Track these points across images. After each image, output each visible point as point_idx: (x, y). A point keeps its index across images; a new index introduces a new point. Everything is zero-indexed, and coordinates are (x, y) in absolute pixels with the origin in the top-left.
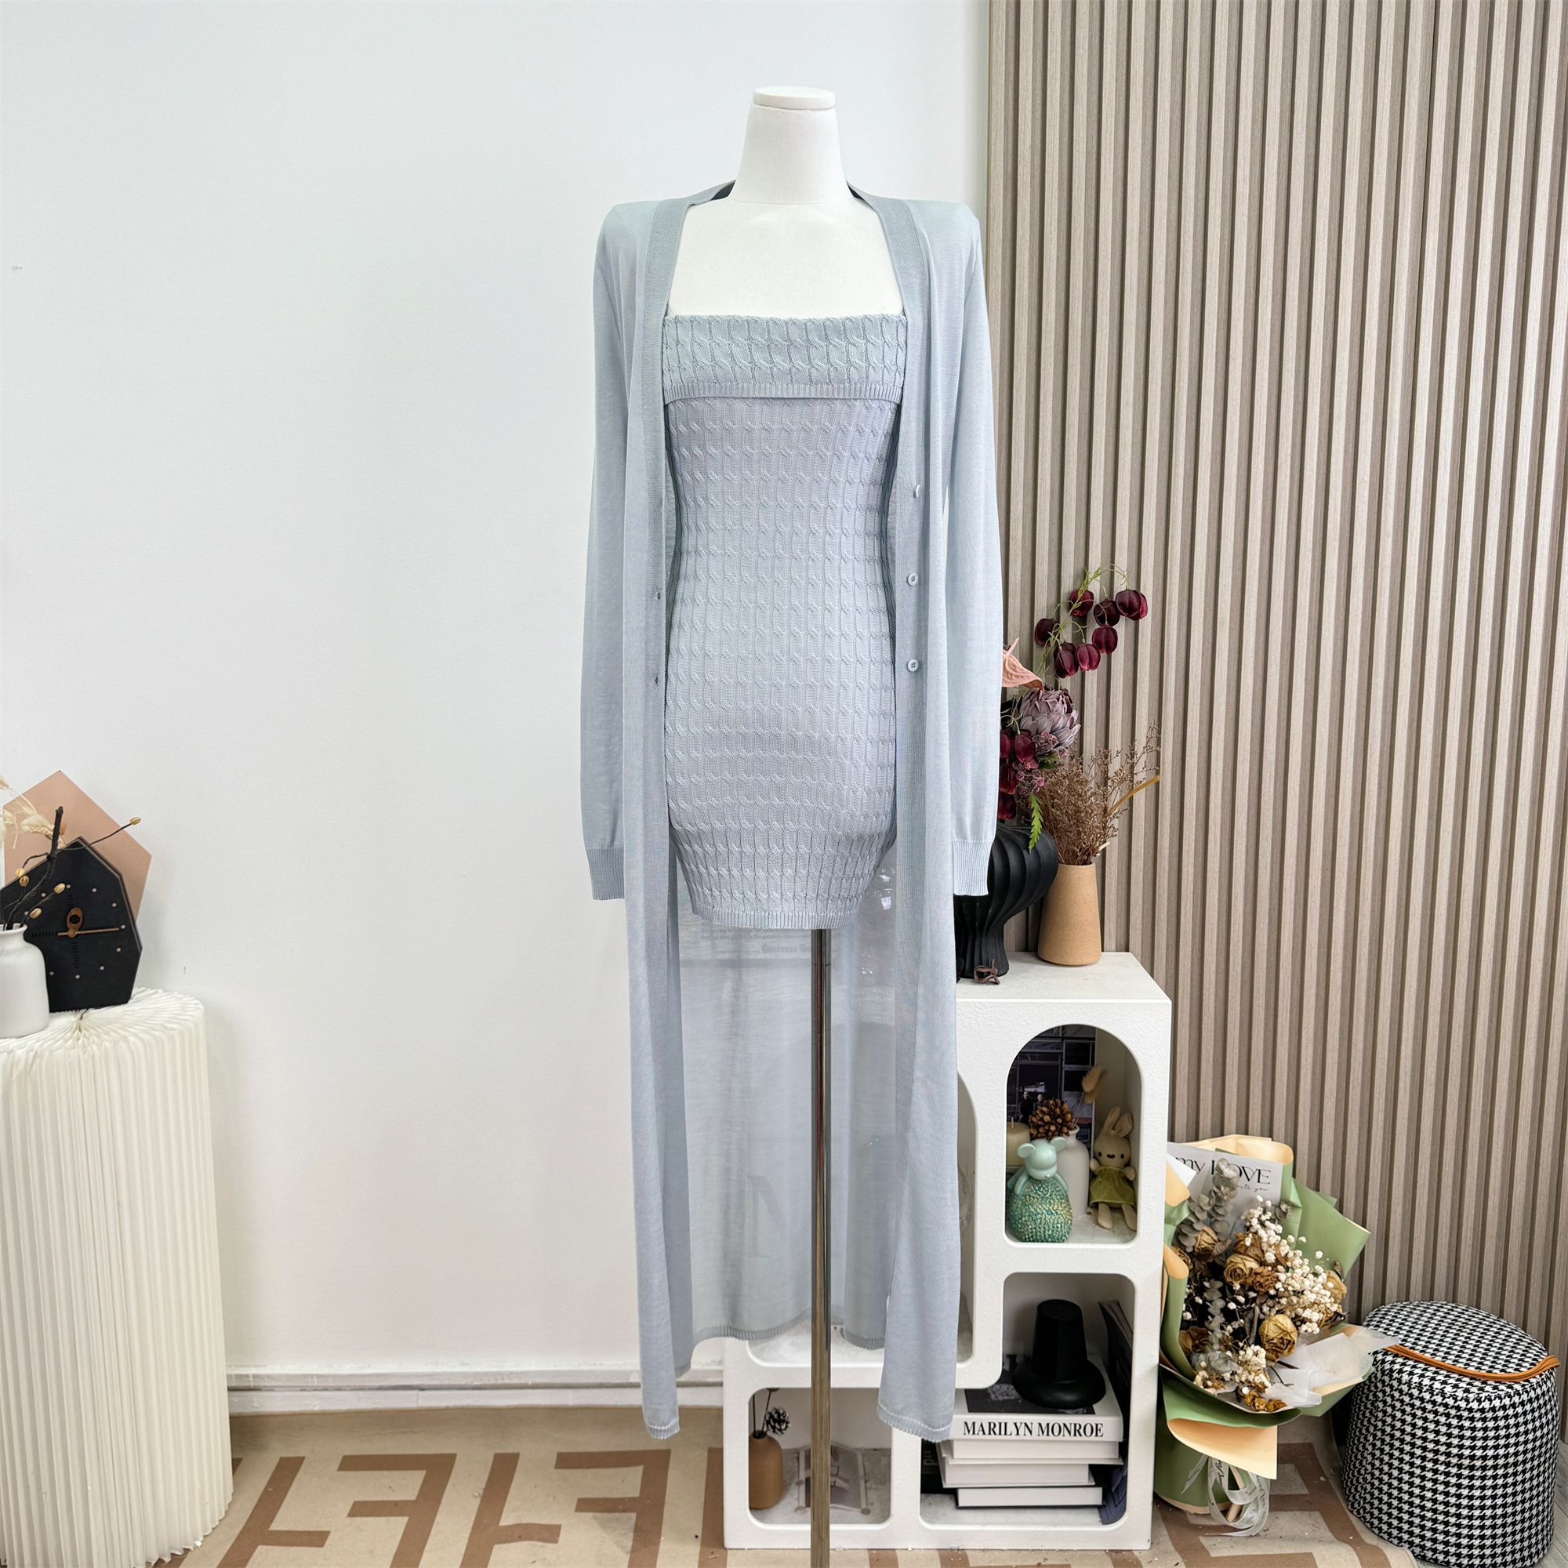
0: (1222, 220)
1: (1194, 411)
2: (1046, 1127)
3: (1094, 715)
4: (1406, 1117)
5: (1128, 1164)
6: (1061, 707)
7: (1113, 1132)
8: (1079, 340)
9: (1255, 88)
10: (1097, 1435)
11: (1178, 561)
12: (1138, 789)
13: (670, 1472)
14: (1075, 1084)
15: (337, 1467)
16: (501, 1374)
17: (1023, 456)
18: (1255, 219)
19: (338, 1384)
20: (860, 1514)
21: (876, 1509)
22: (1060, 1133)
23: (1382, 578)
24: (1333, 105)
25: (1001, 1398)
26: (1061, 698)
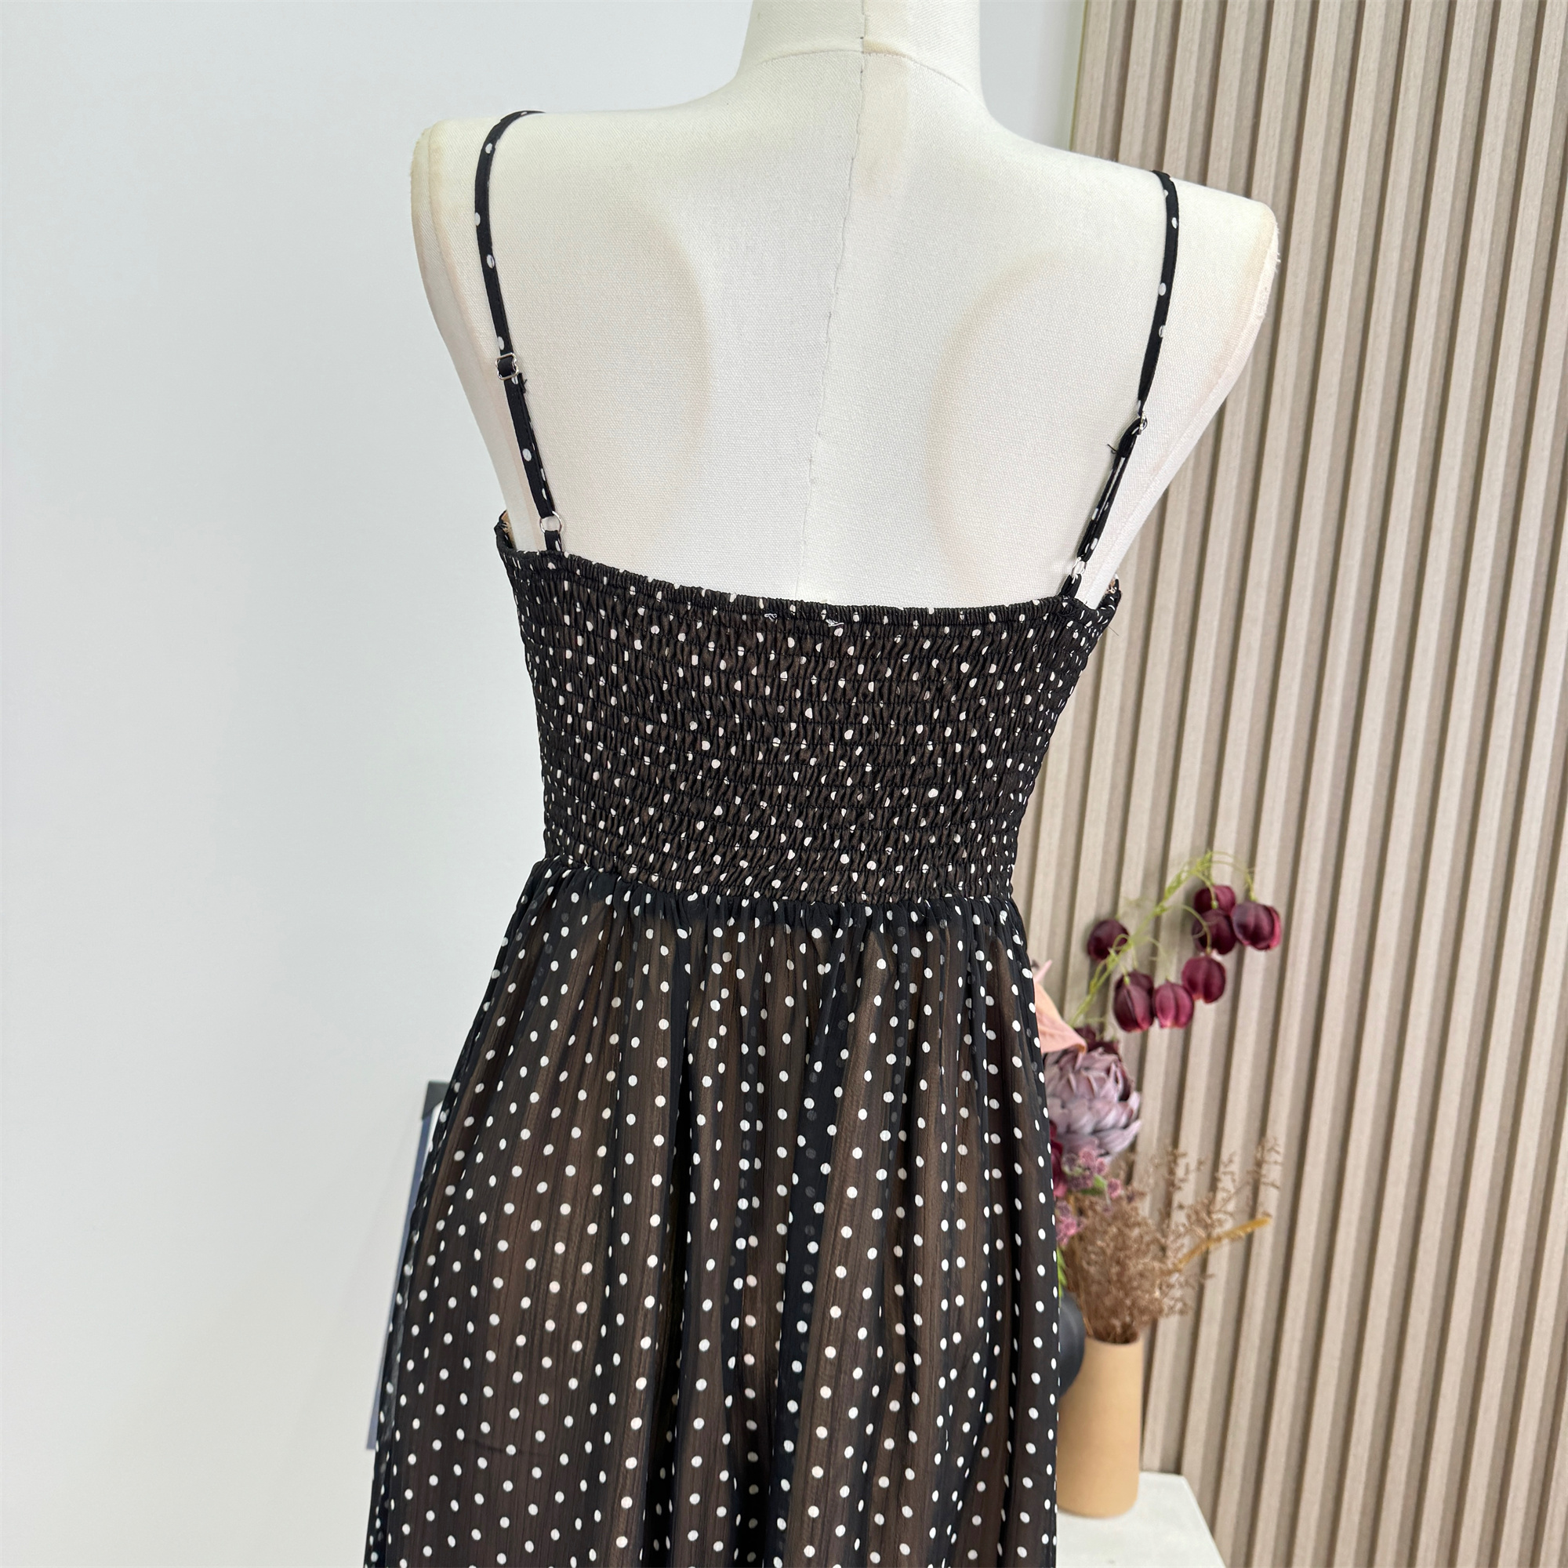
0: (1440, 307)
1: (1366, 606)
3: (1161, 1079)
6: (1113, 1090)
9: (1511, 103)
18: (1492, 311)
26: (1113, 1068)
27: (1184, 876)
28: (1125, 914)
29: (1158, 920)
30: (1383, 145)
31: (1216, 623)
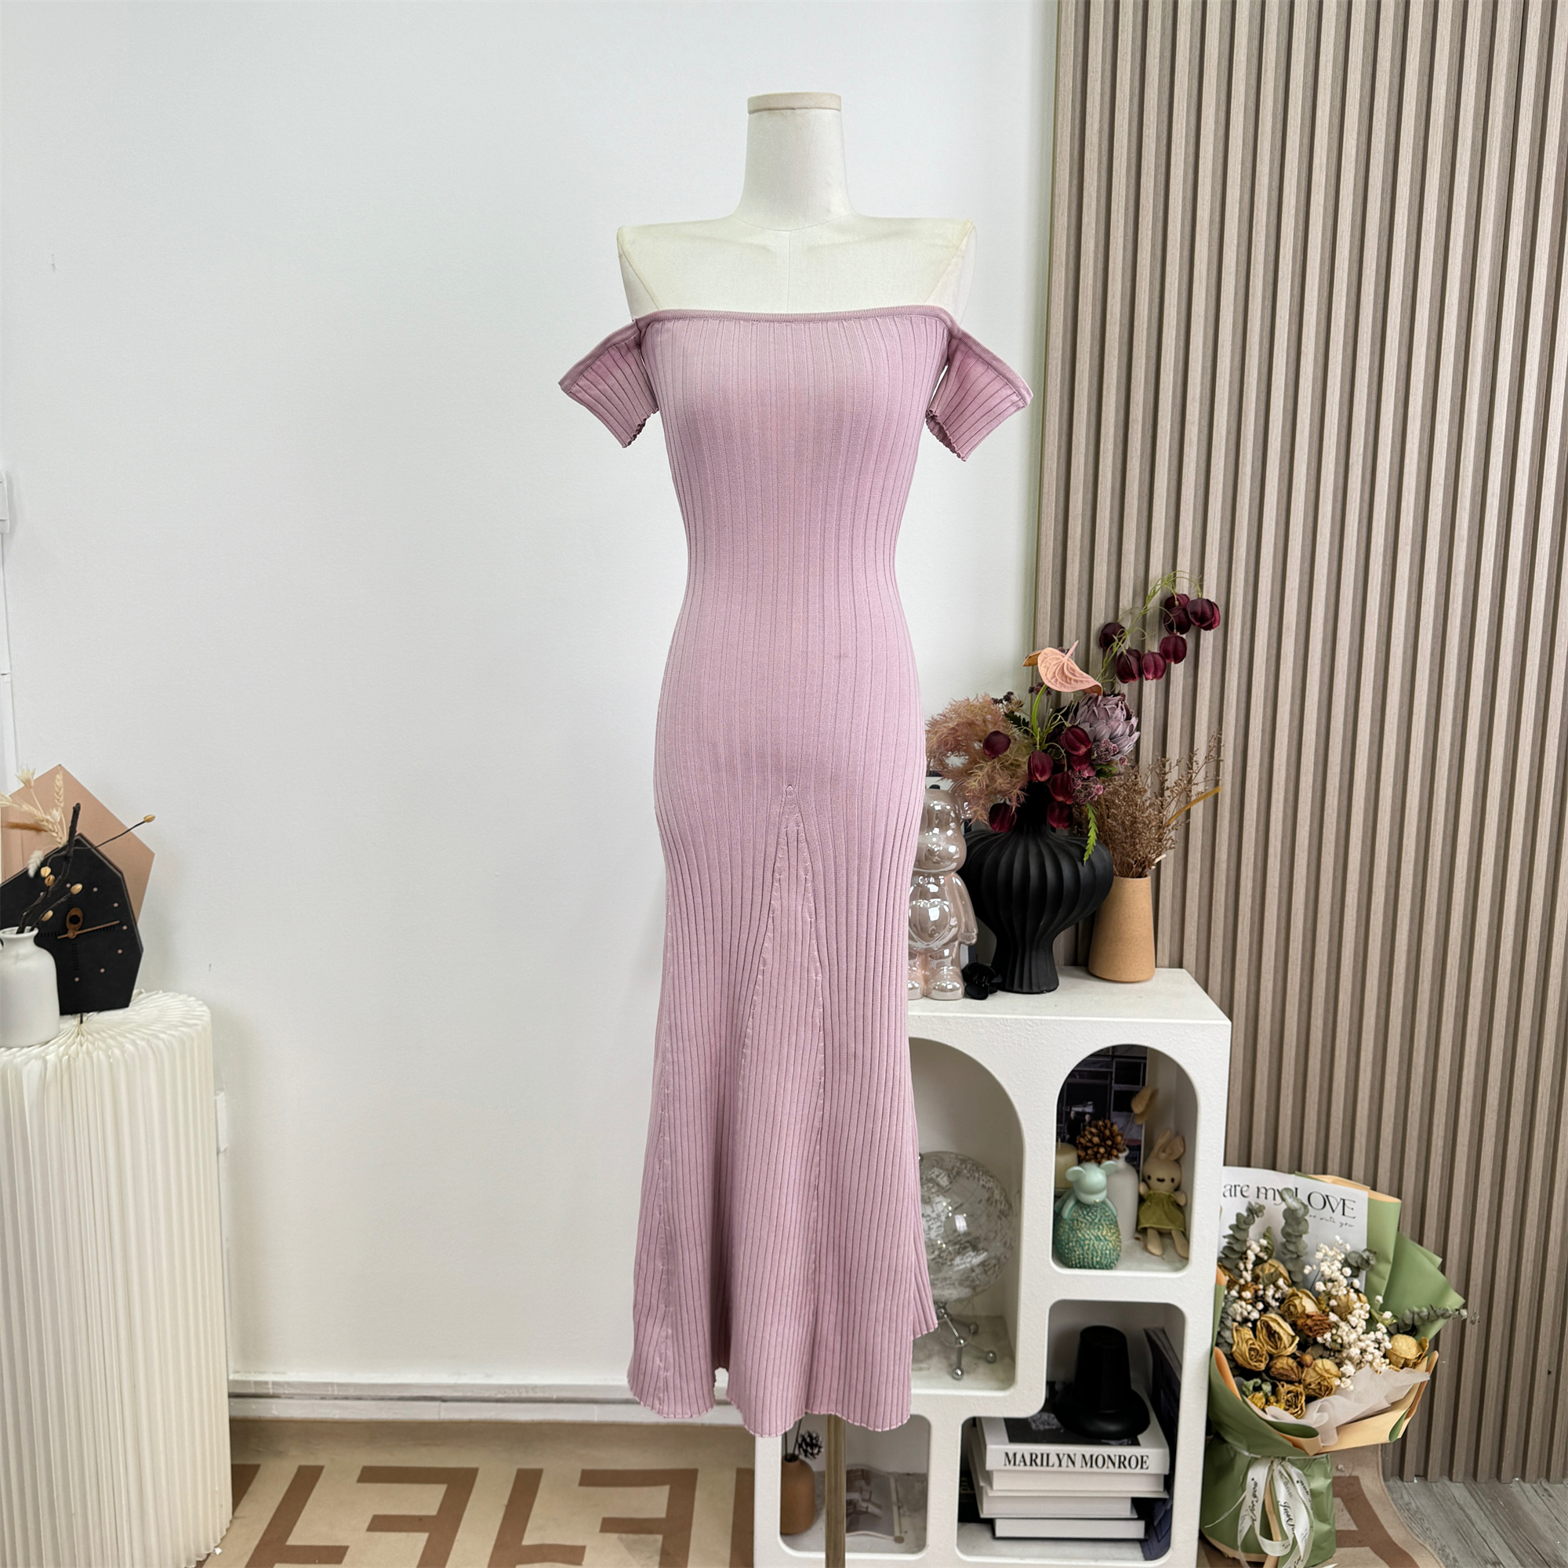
1: (1263, 407)
2: (1095, 1149)
3: (1152, 721)
4: (1467, 1143)
5: (1177, 1189)
6: (1120, 714)
7: (1163, 1155)
8: (1145, 332)
9: (1334, 72)
10: (1142, 1467)
11: (1243, 563)
12: (1197, 800)
13: (698, 1494)
14: (1124, 1103)
15: (356, 1478)
16: (526, 1387)
17: (1084, 452)
19: (358, 1393)
20: (893, 1543)
21: (909, 1537)
22: (1109, 1156)
23: (1455, 584)
24: (1416, 91)
25: (1041, 1427)
26: (1120, 704)
27: (1158, 587)
28: (1122, 619)
29: (1144, 616)
30: (1253, 107)
31: (1169, 427)
